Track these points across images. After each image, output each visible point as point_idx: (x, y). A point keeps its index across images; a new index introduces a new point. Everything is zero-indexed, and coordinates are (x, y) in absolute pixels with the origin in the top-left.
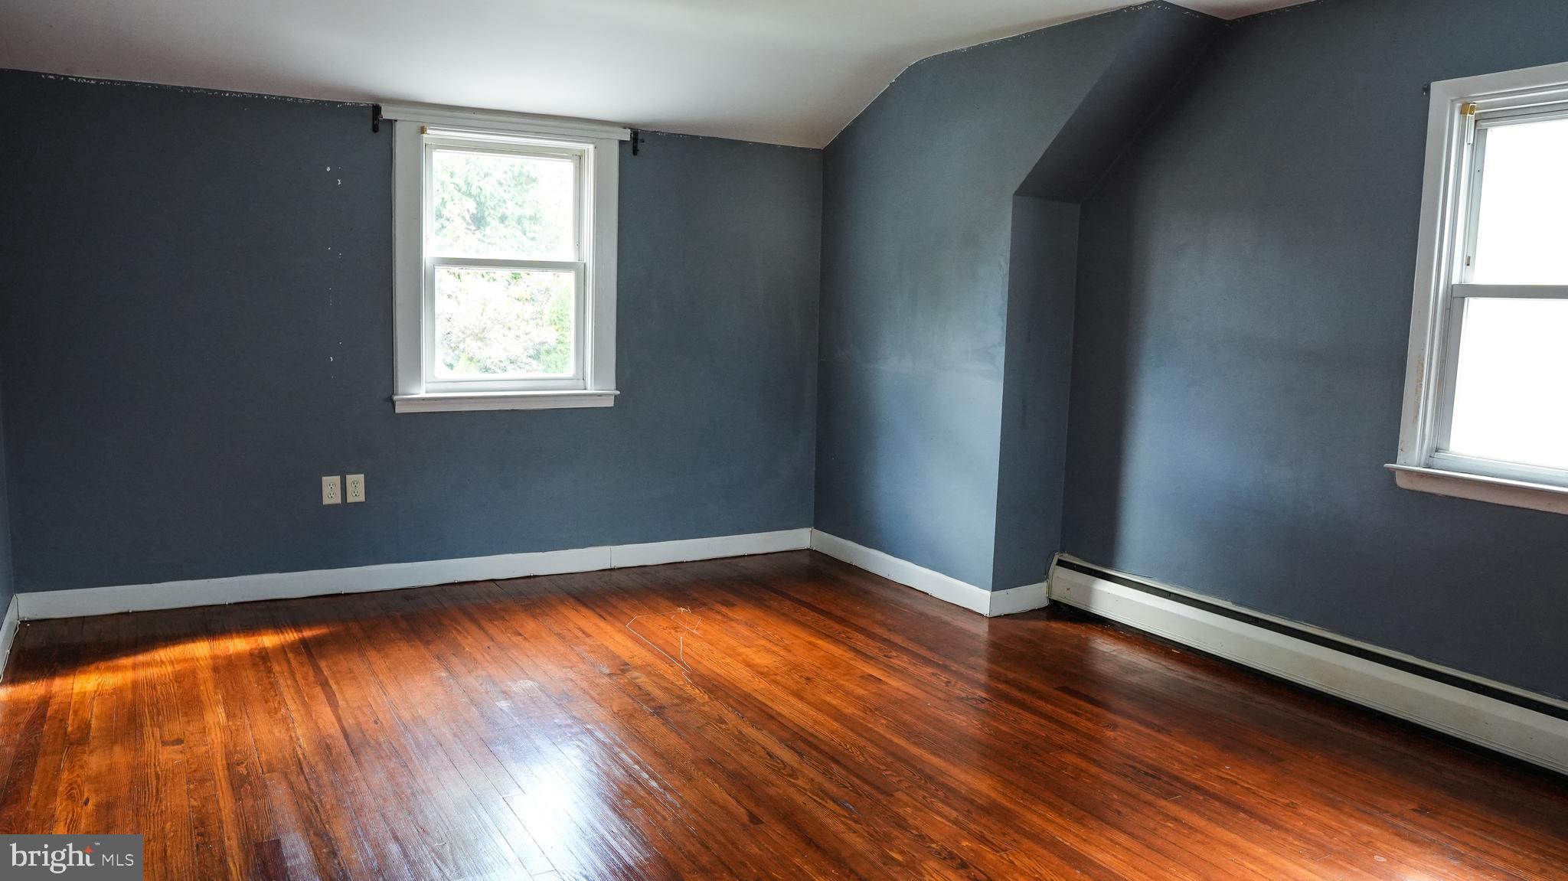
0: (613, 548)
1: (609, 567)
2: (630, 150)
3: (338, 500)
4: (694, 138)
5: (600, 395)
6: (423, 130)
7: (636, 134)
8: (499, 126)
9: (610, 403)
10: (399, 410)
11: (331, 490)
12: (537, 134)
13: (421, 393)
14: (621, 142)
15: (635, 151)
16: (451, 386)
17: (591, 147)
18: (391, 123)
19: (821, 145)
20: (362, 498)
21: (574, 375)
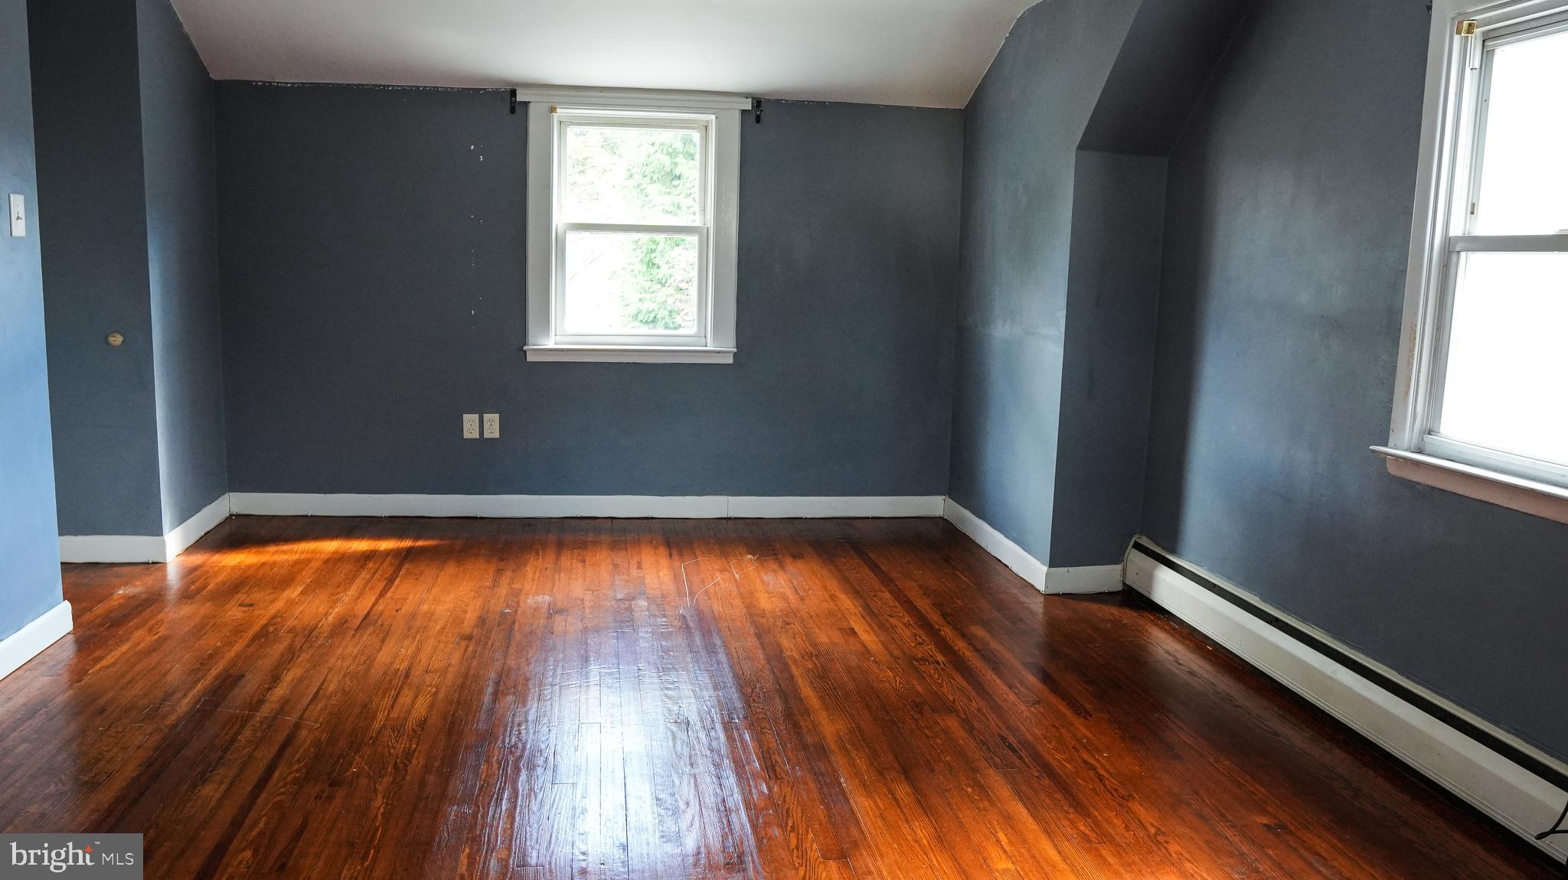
0: (732, 499)
1: (726, 516)
2: (753, 118)
3: (476, 435)
4: (821, 105)
5: (718, 352)
6: (553, 110)
7: (758, 102)
8: (622, 101)
9: (730, 360)
10: (530, 358)
11: (470, 426)
12: (659, 108)
13: (550, 343)
14: (744, 112)
15: (758, 120)
16: (579, 339)
17: (713, 117)
18: (526, 104)
19: (961, 104)
20: (497, 435)
21: (696, 333)
